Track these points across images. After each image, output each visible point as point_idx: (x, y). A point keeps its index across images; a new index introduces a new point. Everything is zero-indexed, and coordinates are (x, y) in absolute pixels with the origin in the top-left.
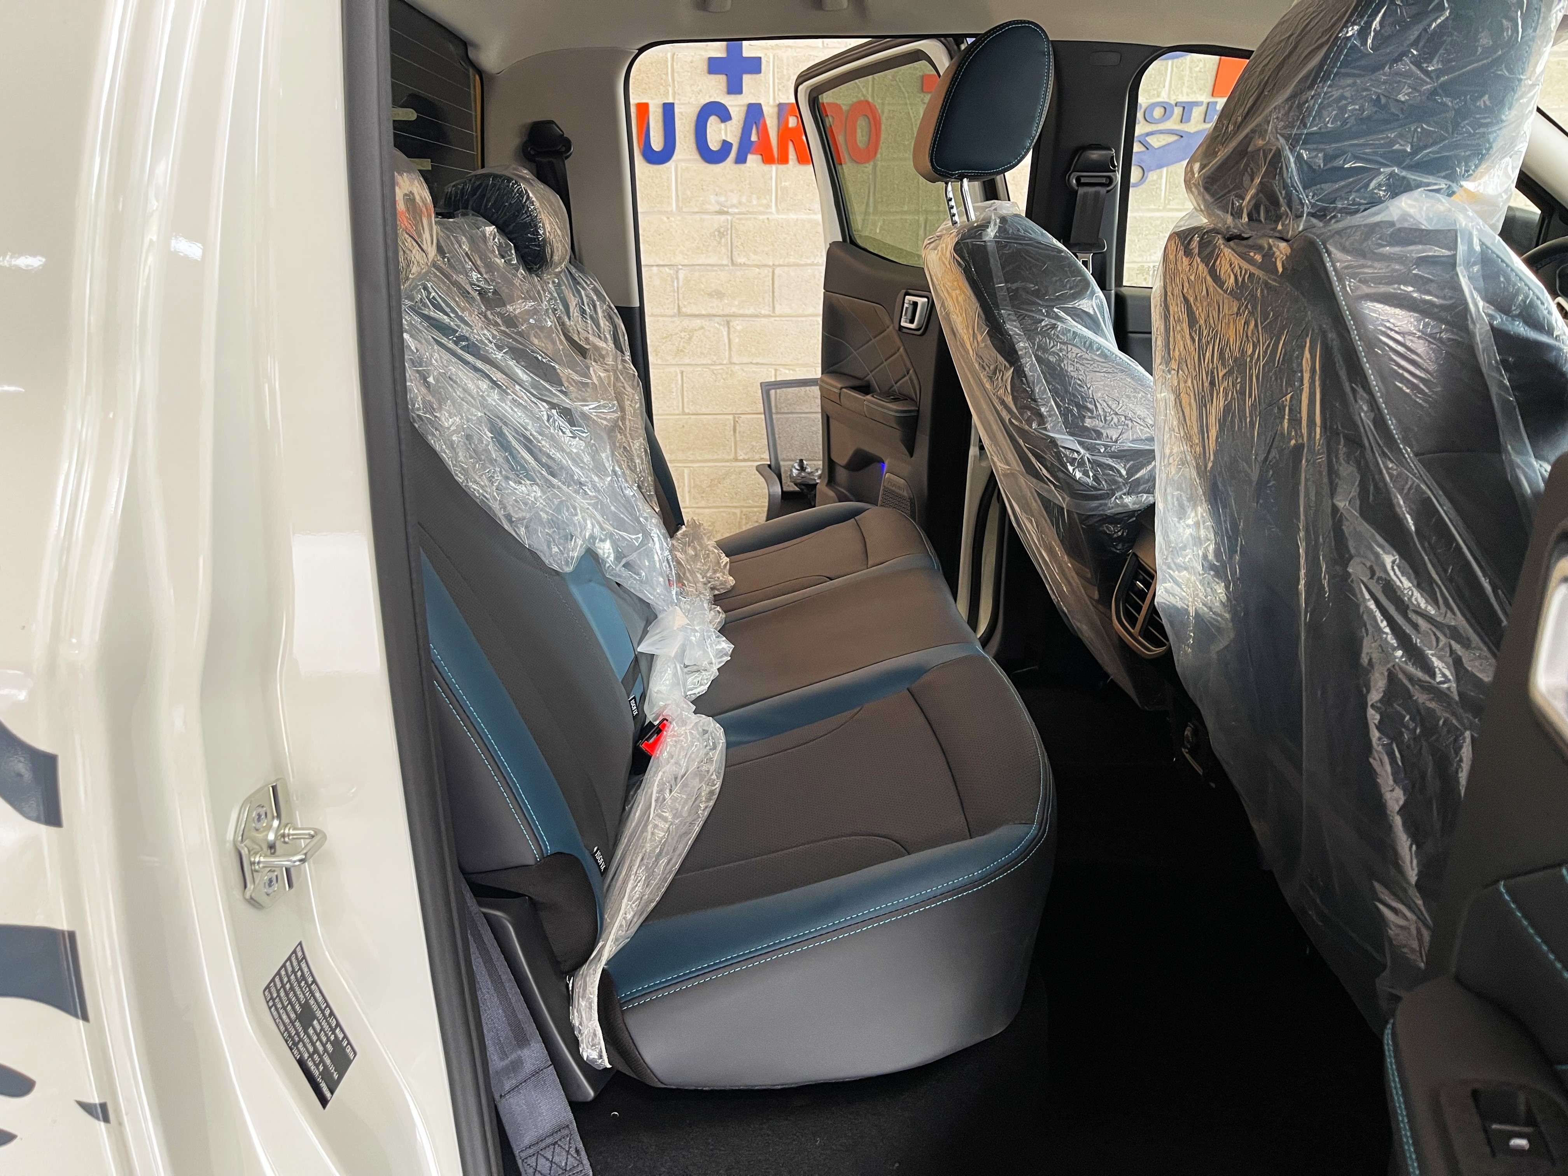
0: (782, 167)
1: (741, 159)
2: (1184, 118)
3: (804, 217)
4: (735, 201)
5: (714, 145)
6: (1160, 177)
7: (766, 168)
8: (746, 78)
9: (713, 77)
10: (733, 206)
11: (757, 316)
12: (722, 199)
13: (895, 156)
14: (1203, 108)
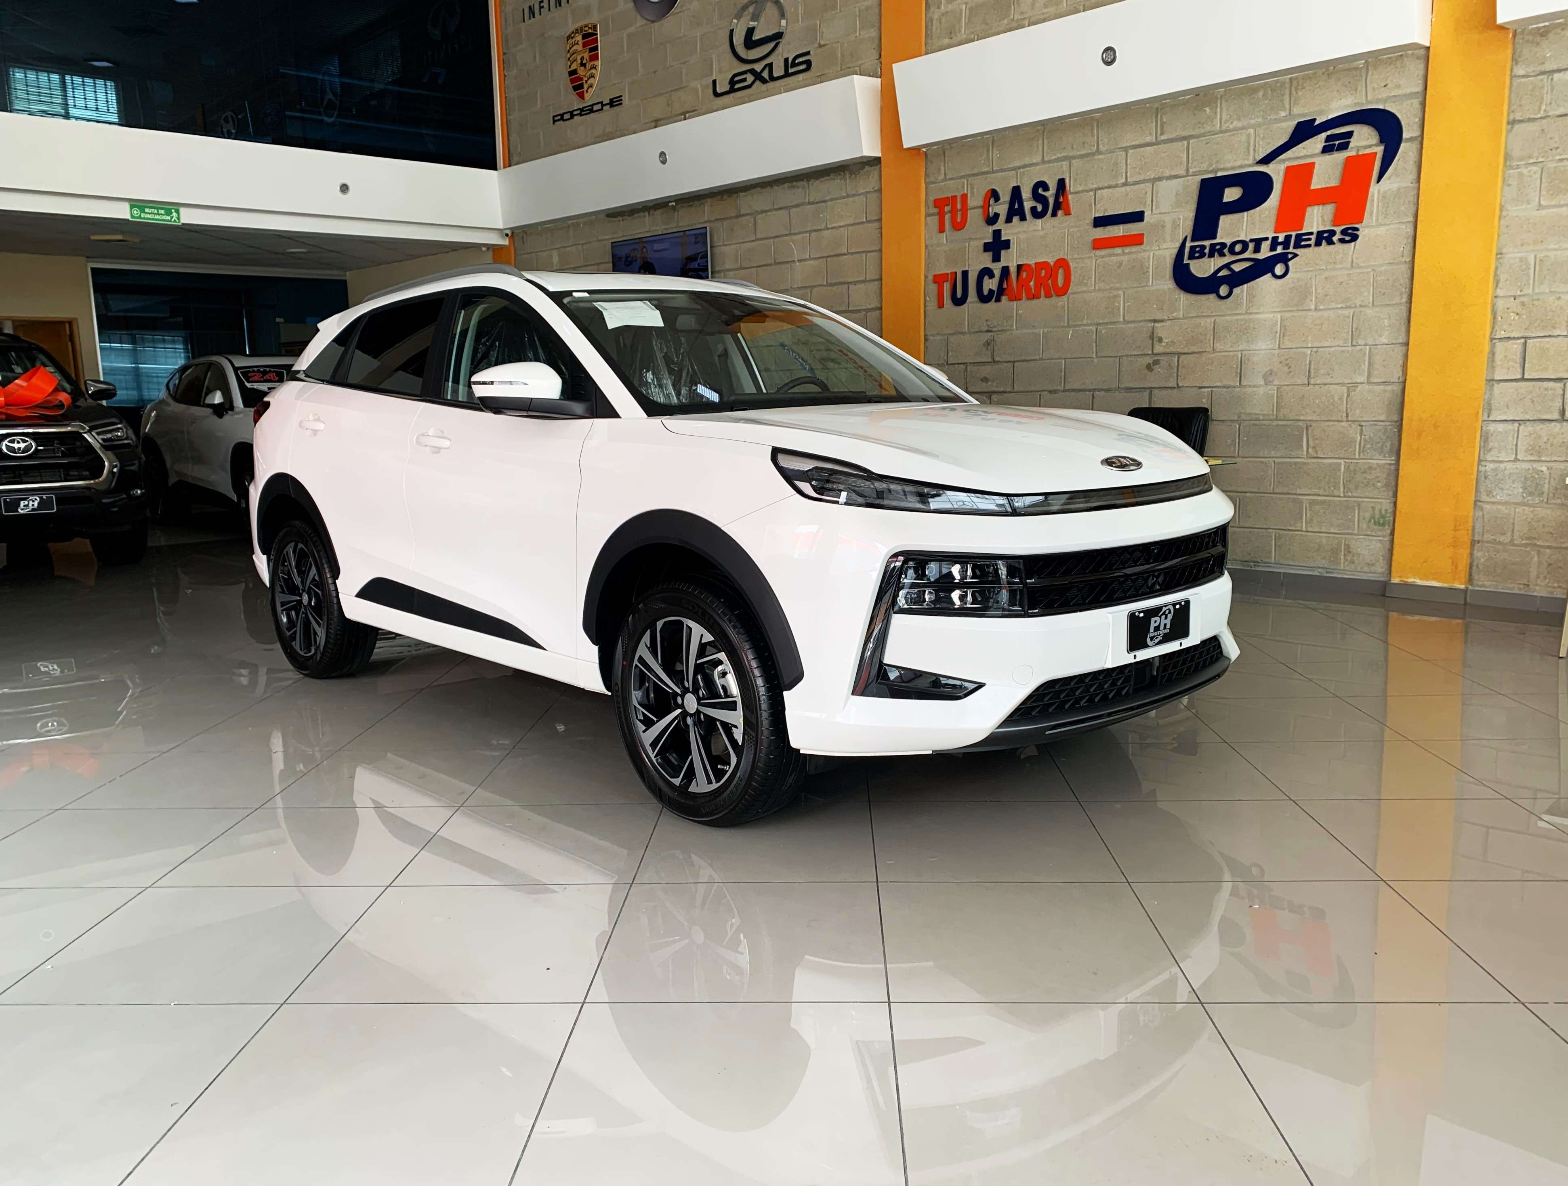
0: (1019, 302)
1: (998, 300)
2: (1257, 250)
3: (1030, 331)
4: (995, 324)
5: (986, 292)
6: (1242, 291)
7: (1011, 303)
8: (1003, 252)
9: (987, 254)
10: (994, 327)
11: (1005, 392)
12: (989, 323)
13: (1079, 290)
14: (1269, 242)
